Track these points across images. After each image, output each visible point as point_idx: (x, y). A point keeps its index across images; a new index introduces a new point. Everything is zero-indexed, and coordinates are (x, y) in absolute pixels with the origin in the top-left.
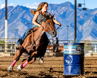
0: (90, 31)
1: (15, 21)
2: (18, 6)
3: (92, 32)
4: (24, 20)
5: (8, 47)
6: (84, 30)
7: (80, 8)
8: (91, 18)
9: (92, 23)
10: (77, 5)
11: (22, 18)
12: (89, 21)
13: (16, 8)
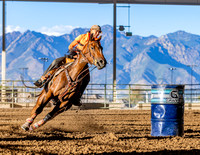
0: (143, 71)
1: (23, 56)
2: (28, 31)
3: (146, 73)
4: (37, 54)
5: (7, 94)
6: (134, 70)
7: (122, 32)
8: (145, 51)
9: (146, 58)
10: (118, 28)
11: (34, 50)
12: (141, 55)
13: (25, 34)
